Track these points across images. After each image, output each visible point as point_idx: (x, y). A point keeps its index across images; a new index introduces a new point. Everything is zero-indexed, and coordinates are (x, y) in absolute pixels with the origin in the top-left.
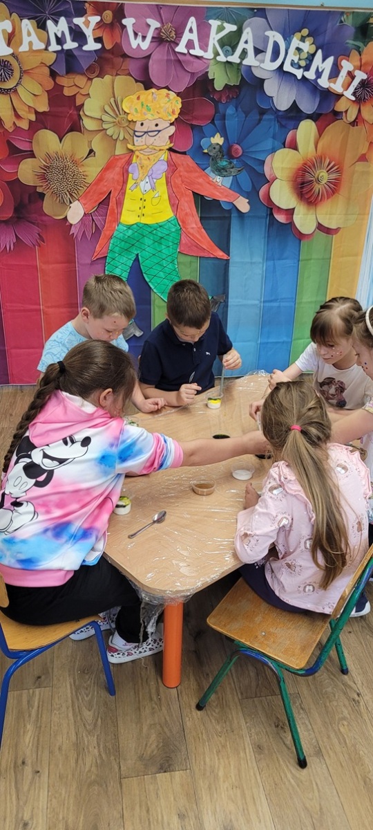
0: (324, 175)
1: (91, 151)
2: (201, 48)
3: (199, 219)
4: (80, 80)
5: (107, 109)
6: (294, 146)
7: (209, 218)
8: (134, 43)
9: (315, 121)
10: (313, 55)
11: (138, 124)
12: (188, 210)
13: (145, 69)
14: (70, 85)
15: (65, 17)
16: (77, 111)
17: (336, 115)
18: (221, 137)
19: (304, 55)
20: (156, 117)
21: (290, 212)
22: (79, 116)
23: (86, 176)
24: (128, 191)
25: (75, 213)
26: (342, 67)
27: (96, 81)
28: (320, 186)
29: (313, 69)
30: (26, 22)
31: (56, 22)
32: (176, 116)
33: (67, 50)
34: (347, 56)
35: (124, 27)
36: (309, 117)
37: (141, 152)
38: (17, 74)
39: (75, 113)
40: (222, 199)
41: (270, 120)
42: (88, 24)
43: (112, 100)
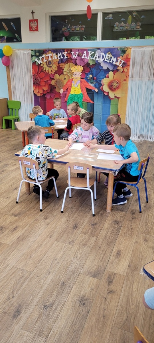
0: (115, 84)
1: (65, 78)
2: (87, 57)
3: (87, 94)
4: (63, 64)
6: (108, 78)
7: (89, 93)
8: (74, 57)
9: (113, 72)
10: (111, 57)
11: (74, 73)
12: (85, 91)
13: (76, 62)
14: (61, 65)
15: (61, 52)
16: (62, 70)
17: (118, 70)
18: (92, 75)
19: (109, 57)
20: (78, 71)
21: (108, 93)
22: (63, 72)
24: (72, 87)
25: (62, 91)
26: (118, 60)
27: (66, 64)
28: (115, 87)
29: (112, 60)
30: (54, 54)
31: (59, 53)
32: (82, 71)
33: (61, 59)
34: (120, 57)
35: (72, 54)
36: (111, 71)
37: (75, 78)
38: (52, 64)
40: (92, 89)
41: (102, 71)
42: (65, 54)
43: (69, 68)
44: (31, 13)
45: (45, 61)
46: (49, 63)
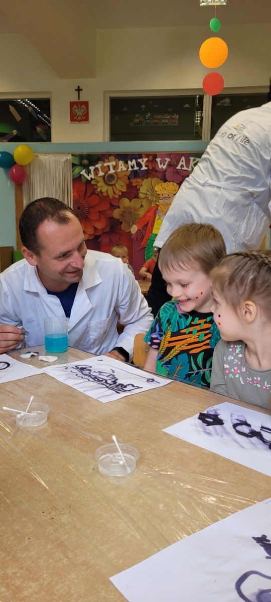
1: (142, 205)
2: (187, 167)
4: (139, 180)
5: (149, 190)
8: (160, 167)
11: (161, 195)
13: (164, 175)
14: (135, 182)
15: (135, 159)
16: (137, 191)
20: (169, 192)
22: (138, 193)
24: (156, 220)
25: (134, 229)
27: (145, 180)
30: (121, 161)
31: (131, 161)
33: (135, 170)
35: (157, 161)
37: (162, 205)
38: (116, 179)
42: (143, 161)
43: (151, 187)
44: (76, 90)
45: (101, 174)
46: (109, 179)
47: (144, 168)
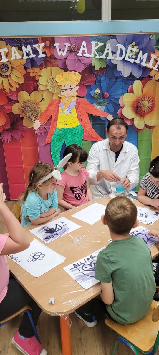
0: (146, 103)
1: (43, 99)
2: (88, 53)
3: (91, 125)
4: (37, 70)
5: (49, 81)
6: (132, 92)
7: (96, 124)
8: (60, 53)
9: (141, 80)
10: (138, 53)
11: (63, 86)
12: (86, 121)
13: (65, 63)
14: (32, 72)
15: (30, 45)
16: (36, 82)
17: (150, 77)
18: (99, 89)
19: (134, 53)
20: (70, 83)
21: (132, 120)
22: (37, 84)
23: (41, 109)
24: (59, 114)
25: (37, 125)
26: (152, 57)
27: (44, 70)
28: (145, 108)
29: (138, 58)
30: (13, 48)
31: (26, 47)
32: (79, 82)
33: (31, 58)
34: (153, 52)
35: (55, 47)
36: (138, 79)
37: (64, 98)
38: (10, 69)
39: (35, 83)
40: (101, 116)
41: (121, 81)
42: (40, 47)
43: (51, 77)
47: (41, 55)
